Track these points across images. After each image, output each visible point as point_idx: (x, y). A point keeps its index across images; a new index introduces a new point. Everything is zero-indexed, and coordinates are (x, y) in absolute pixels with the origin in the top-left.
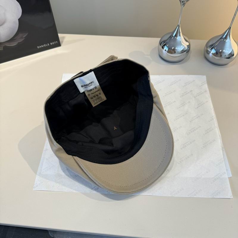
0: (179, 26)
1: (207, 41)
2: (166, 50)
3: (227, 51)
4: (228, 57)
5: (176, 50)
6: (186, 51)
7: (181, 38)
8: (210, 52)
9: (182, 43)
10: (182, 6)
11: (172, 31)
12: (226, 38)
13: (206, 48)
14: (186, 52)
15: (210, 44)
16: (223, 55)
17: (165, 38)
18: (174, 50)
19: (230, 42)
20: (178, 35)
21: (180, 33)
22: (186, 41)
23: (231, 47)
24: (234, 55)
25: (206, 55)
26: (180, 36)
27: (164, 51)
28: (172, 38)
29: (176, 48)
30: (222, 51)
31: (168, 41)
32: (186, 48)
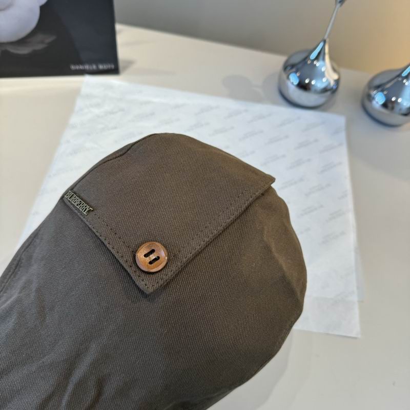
0: (325, 42)
2: (292, 83)
3: (404, 102)
4: (404, 111)
5: (313, 85)
6: (330, 90)
8: (374, 98)
9: (326, 75)
10: (339, 5)
11: (311, 47)
12: (407, 77)
13: (367, 90)
14: (329, 93)
15: (377, 82)
16: (397, 108)
17: (297, 59)
18: (310, 83)
20: (321, 57)
21: (324, 54)
22: (335, 70)
26: (324, 59)
27: (289, 84)
28: (309, 62)
29: (313, 82)
30: (396, 101)
31: (300, 66)
32: (332, 83)
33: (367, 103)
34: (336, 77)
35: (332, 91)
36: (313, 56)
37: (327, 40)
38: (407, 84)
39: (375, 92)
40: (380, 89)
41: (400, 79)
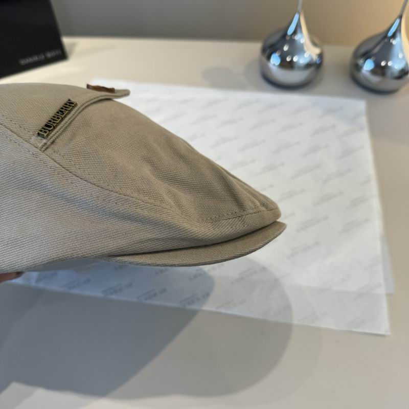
2: (274, 65)
3: (396, 65)
4: (397, 75)
5: (296, 62)
6: (313, 65)
7: (303, 38)
12: (394, 36)
14: (312, 69)
15: (363, 50)
16: (389, 73)
17: (273, 40)
18: (292, 61)
20: (299, 30)
21: (301, 27)
22: (315, 44)
25: (356, 72)
28: (288, 38)
29: (295, 59)
30: (387, 65)
32: (315, 58)
34: (317, 51)
35: (316, 66)
36: (290, 31)
39: (362, 60)
41: (386, 40)
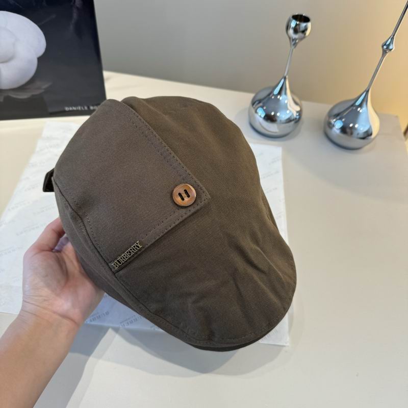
0: (285, 78)
1: (330, 106)
2: (260, 116)
3: (360, 128)
4: (362, 136)
5: (278, 117)
6: (293, 120)
7: (287, 99)
8: (334, 126)
9: (289, 107)
10: (293, 47)
11: (274, 84)
12: (361, 106)
13: (327, 119)
14: (293, 122)
15: (336, 111)
16: (355, 133)
17: (262, 95)
18: (275, 115)
19: (367, 112)
20: (283, 92)
21: (286, 89)
22: (296, 103)
23: (367, 120)
24: (371, 134)
25: (328, 129)
26: (286, 94)
27: (257, 116)
28: (273, 97)
29: (278, 114)
30: (353, 126)
31: (265, 100)
32: (295, 115)
33: (328, 130)
34: (298, 109)
35: (295, 121)
36: (276, 91)
37: (287, 77)
38: (361, 111)
39: (334, 120)
40: (338, 118)
41: (354, 108)
